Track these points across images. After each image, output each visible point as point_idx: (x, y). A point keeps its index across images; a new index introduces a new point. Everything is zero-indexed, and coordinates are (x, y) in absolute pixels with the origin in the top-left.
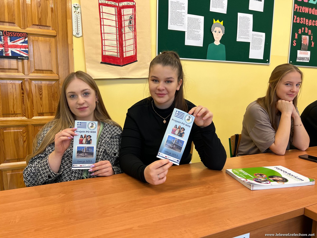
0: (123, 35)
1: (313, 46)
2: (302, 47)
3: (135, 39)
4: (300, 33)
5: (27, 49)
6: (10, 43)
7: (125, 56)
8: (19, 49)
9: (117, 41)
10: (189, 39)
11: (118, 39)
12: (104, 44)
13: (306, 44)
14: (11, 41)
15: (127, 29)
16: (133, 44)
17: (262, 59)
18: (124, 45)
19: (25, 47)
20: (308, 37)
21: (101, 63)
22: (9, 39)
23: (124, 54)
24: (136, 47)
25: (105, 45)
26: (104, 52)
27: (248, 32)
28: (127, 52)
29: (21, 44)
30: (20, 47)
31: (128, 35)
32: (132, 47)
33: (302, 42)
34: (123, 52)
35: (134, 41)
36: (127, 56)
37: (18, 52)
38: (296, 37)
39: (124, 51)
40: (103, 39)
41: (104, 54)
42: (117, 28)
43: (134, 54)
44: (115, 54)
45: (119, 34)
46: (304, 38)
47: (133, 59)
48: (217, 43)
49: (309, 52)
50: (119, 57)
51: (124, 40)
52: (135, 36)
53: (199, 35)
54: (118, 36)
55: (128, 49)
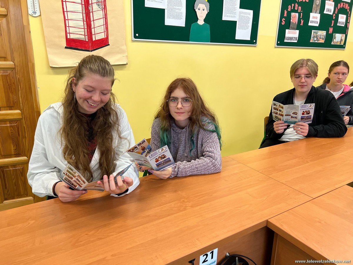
0: (91, 14)
1: (302, 24)
2: (291, 25)
3: (105, 19)
4: (289, 10)
7: (94, 39)
9: (83, 21)
10: (169, 17)
11: (85, 18)
12: (67, 25)
13: (295, 23)
15: (95, 7)
16: (104, 25)
17: (249, 39)
18: (92, 27)
20: (297, 14)
21: (66, 48)
24: (107, 28)
25: (69, 27)
26: (68, 35)
27: (235, 9)
28: (97, 34)
31: (97, 14)
32: (102, 29)
33: (291, 21)
34: (92, 35)
35: (105, 21)
36: (96, 39)
38: (285, 15)
39: (93, 33)
40: (66, 18)
41: (69, 37)
42: (83, 6)
43: (106, 37)
44: (82, 37)
45: (86, 13)
46: (293, 15)
47: (104, 43)
48: (201, 22)
49: (298, 31)
50: (87, 40)
51: (92, 19)
52: (106, 15)
53: (181, 13)
54: (84, 15)
55: (97, 30)
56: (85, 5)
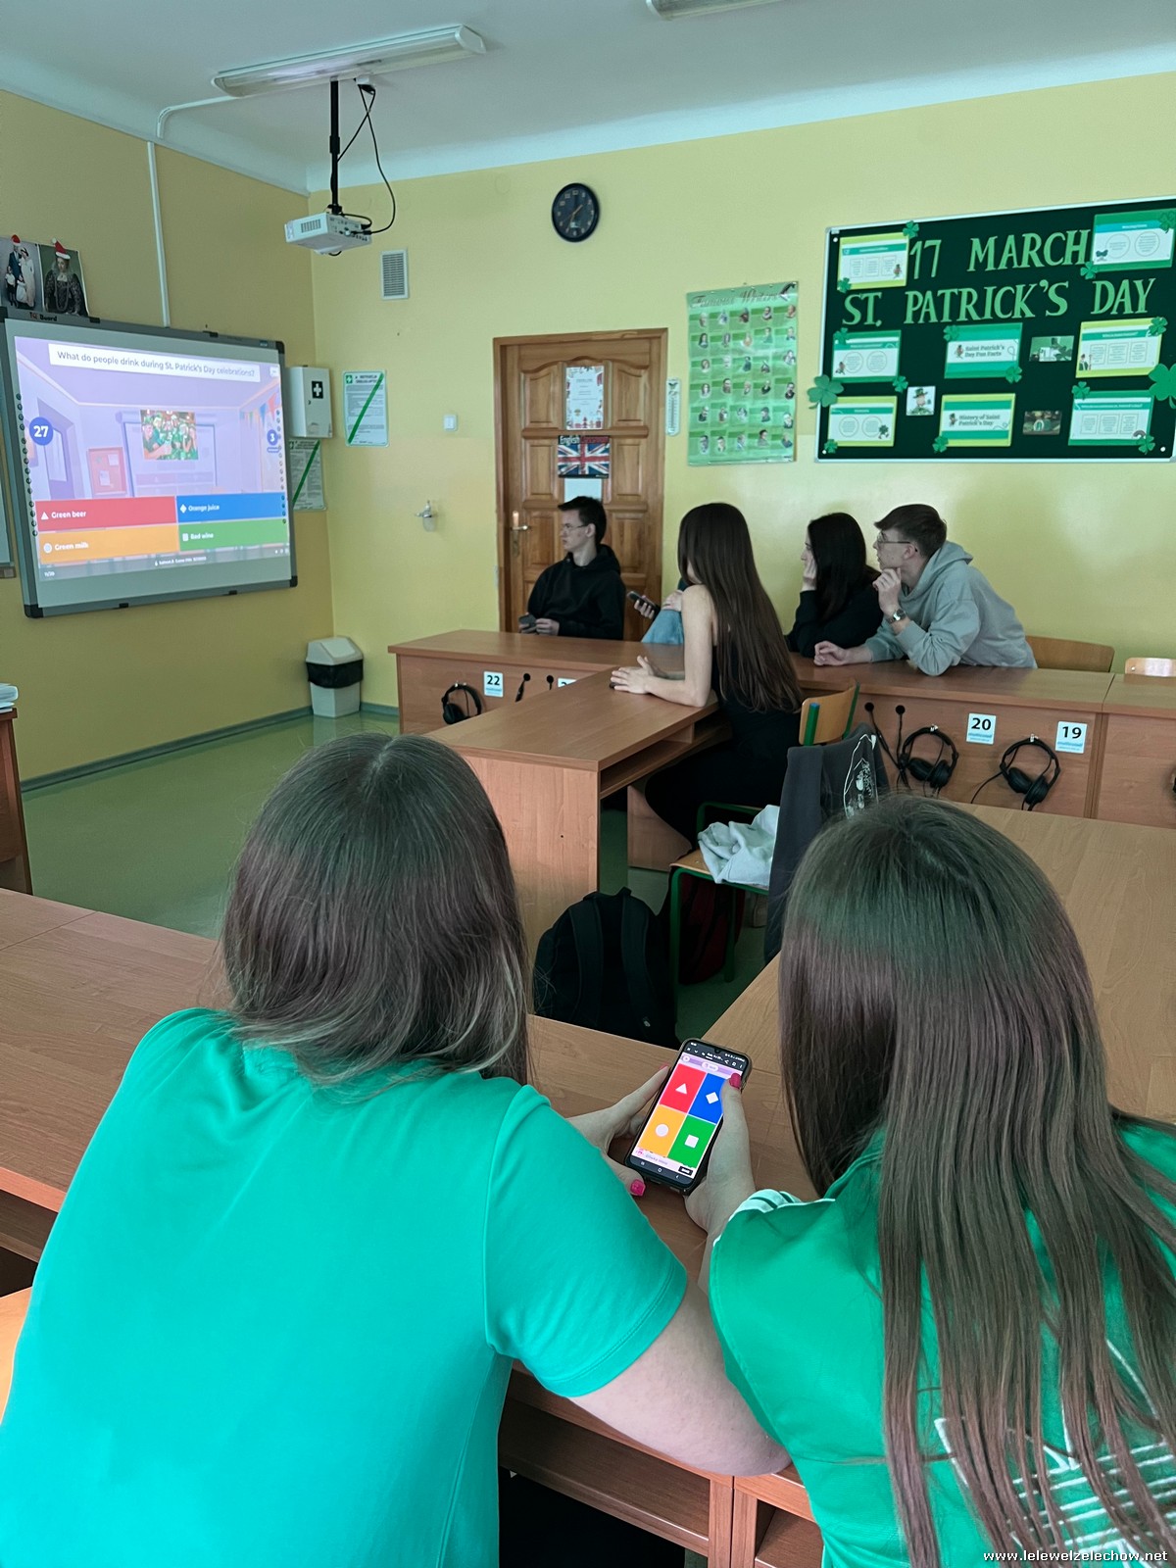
5: (607, 462)
6: (588, 454)
8: (597, 463)
14: (589, 450)
19: (605, 459)
22: (586, 447)
29: (600, 455)
37: (596, 468)
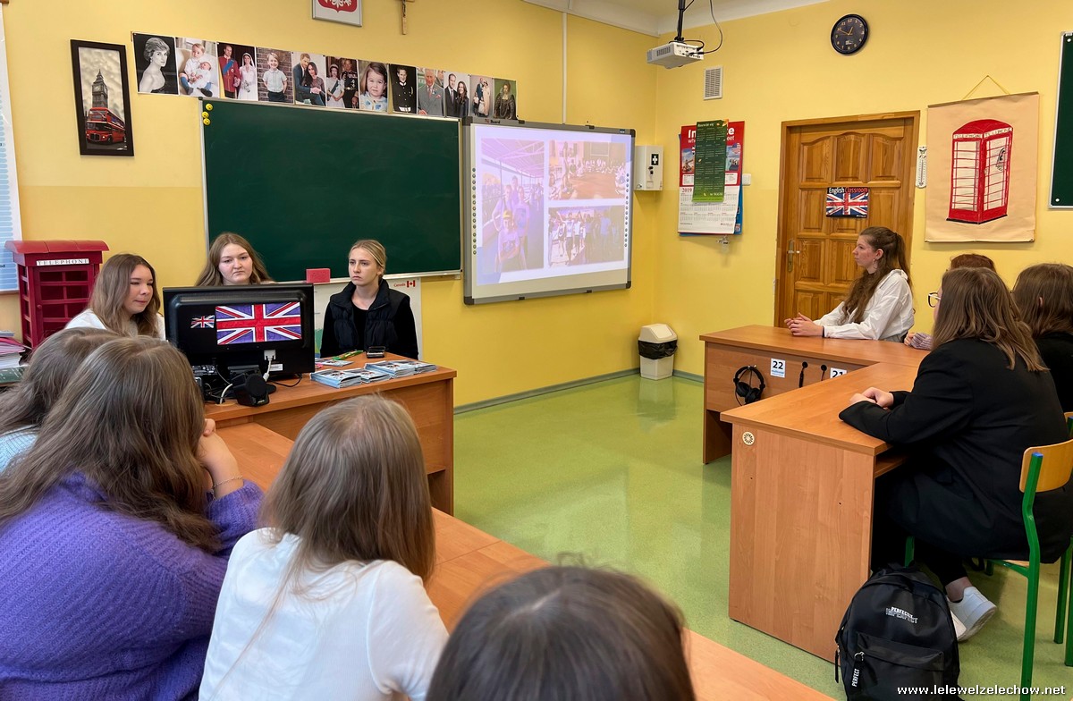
0: (987, 179)
3: (1006, 182)
7: (985, 209)
9: (975, 188)
11: (977, 185)
15: (993, 169)
16: (1003, 190)
18: (986, 193)
21: (949, 220)
23: (985, 206)
24: (1007, 194)
25: (955, 195)
26: (953, 204)
28: (991, 202)
30: (860, 204)
31: (995, 176)
34: (984, 203)
35: (1005, 185)
36: (989, 209)
39: (985, 201)
40: (954, 186)
41: (952, 207)
42: (978, 170)
43: (1003, 205)
44: (969, 207)
45: (979, 178)
47: (1000, 213)
50: (976, 210)
51: (986, 184)
52: (1007, 178)
54: (977, 181)
55: (991, 198)
56: (980, 169)
